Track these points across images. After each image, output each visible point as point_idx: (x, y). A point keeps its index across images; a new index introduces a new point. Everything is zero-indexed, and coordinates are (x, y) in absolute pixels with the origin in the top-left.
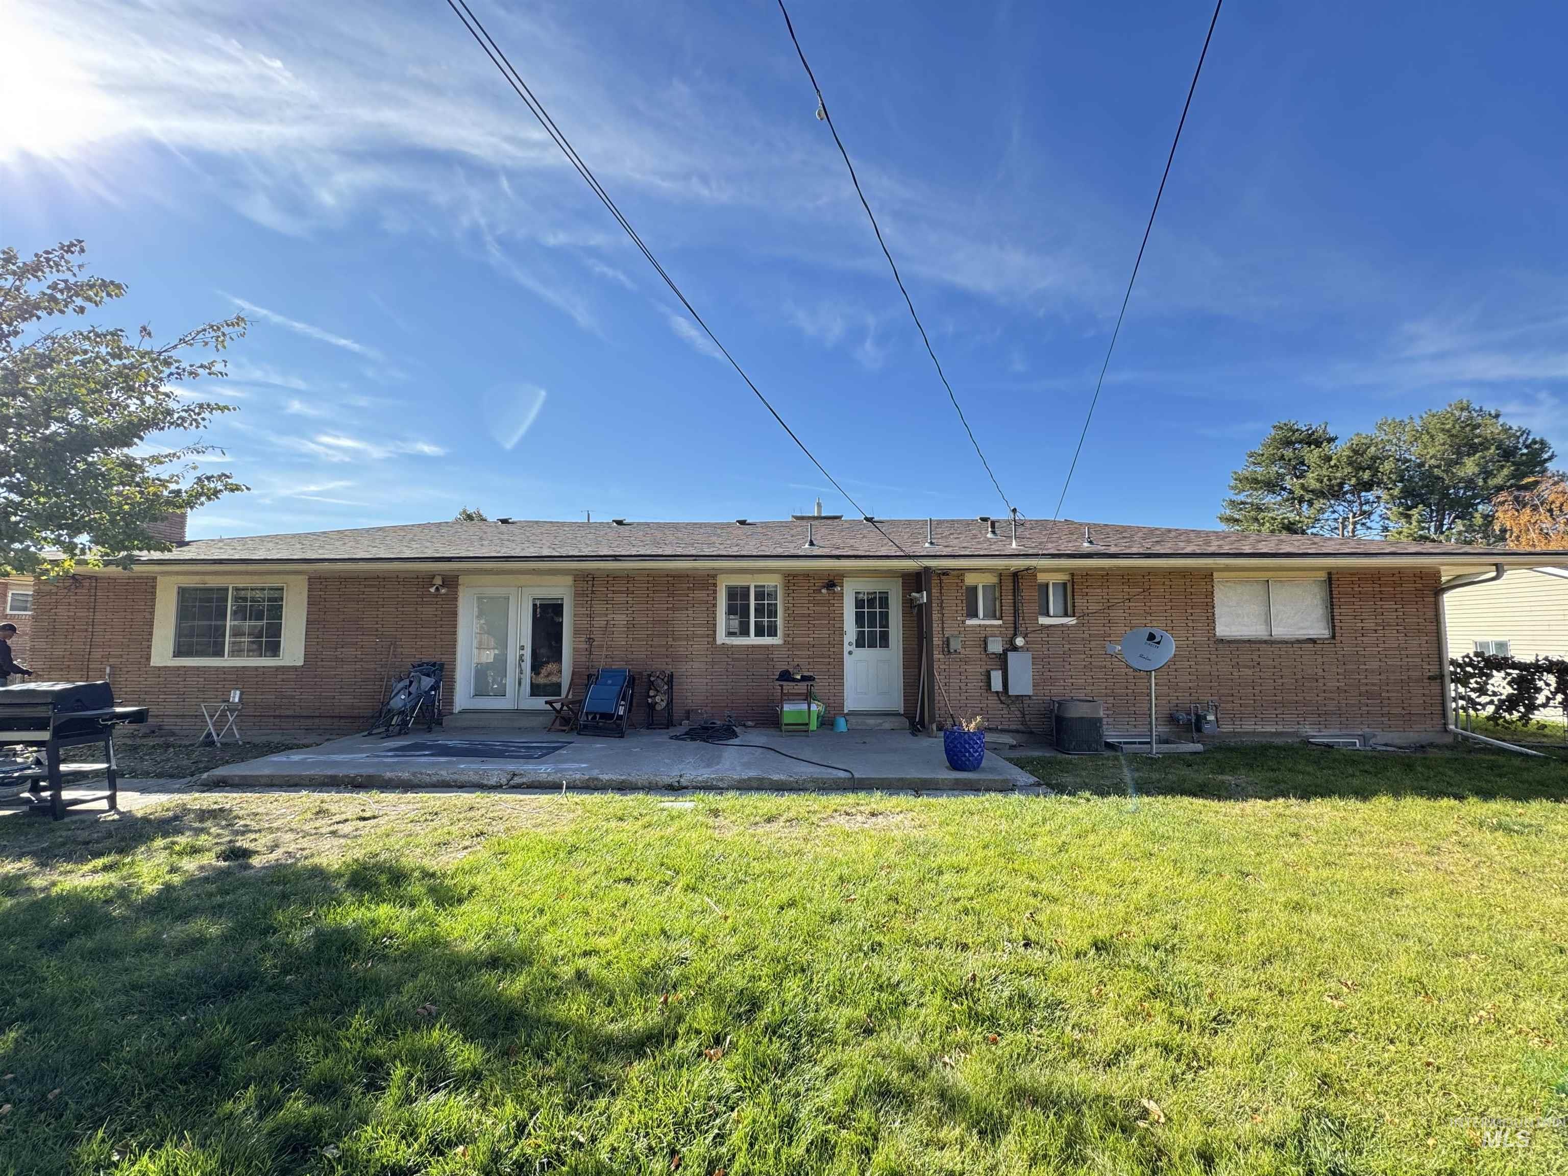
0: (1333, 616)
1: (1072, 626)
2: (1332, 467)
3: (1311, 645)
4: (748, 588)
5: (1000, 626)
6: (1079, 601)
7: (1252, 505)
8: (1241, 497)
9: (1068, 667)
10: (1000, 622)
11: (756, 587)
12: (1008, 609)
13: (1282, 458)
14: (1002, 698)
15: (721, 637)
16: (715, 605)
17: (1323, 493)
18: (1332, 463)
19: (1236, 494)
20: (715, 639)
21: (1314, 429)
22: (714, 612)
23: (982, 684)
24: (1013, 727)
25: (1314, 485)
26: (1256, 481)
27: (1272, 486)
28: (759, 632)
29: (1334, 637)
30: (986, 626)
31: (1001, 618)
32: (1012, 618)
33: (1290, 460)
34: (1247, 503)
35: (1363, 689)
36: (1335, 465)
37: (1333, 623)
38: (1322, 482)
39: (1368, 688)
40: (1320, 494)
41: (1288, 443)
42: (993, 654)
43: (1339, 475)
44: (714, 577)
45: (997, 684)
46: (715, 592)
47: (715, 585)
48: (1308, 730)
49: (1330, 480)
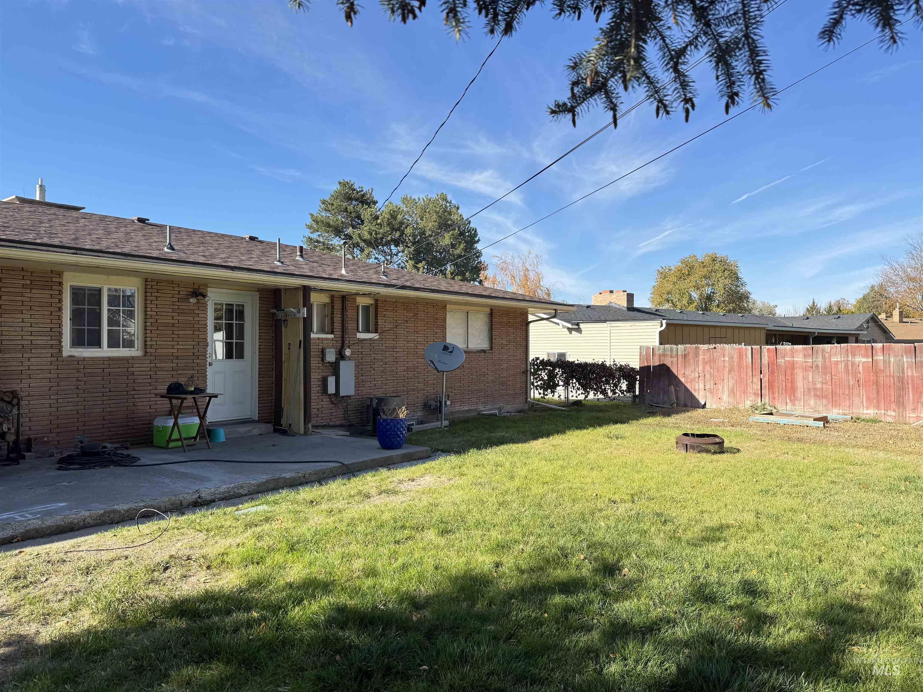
0: (492, 336)
1: (376, 340)
2: (378, 224)
3: (483, 354)
4: (99, 291)
5: (332, 339)
6: (380, 321)
7: (324, 244)
8: (315, 236)
9: (373, 372)
10: (331, 336)
11: (109, 290)
12: (337, 325)
13: (346, 210)
14: (333, 399)
15: (68, 350)
16: (60, 309)
17: (371, 243)
18: (379, 221)
19: (311, 233)
20: (60, 351)
21: (364, 191)
22: (60, 318)
23: (319, 388)
24: (338, 423)
25: (367, 236)
26: (328, 225)
27: (338, 231)
28: (113, 343)
29: (491, 349)
30: (323, 339)
31: (332, 332)
32: (340, 333)
33: (351, 213)
34: (320, 242)
35: (501, 380)
36: (380, 224)
37: (492, 340)
38: (371, 235)
39: (503, 379)
40: (369, 243)
41: (349, 199)
42: (329, 362)
43: (381, 231)
44: (60, 274)
45: (331, 389)
46: (60, 293)
47: (61, 284)
48: (481, 407)
49: (376, 234)
